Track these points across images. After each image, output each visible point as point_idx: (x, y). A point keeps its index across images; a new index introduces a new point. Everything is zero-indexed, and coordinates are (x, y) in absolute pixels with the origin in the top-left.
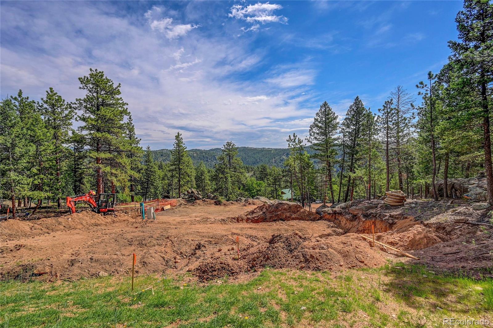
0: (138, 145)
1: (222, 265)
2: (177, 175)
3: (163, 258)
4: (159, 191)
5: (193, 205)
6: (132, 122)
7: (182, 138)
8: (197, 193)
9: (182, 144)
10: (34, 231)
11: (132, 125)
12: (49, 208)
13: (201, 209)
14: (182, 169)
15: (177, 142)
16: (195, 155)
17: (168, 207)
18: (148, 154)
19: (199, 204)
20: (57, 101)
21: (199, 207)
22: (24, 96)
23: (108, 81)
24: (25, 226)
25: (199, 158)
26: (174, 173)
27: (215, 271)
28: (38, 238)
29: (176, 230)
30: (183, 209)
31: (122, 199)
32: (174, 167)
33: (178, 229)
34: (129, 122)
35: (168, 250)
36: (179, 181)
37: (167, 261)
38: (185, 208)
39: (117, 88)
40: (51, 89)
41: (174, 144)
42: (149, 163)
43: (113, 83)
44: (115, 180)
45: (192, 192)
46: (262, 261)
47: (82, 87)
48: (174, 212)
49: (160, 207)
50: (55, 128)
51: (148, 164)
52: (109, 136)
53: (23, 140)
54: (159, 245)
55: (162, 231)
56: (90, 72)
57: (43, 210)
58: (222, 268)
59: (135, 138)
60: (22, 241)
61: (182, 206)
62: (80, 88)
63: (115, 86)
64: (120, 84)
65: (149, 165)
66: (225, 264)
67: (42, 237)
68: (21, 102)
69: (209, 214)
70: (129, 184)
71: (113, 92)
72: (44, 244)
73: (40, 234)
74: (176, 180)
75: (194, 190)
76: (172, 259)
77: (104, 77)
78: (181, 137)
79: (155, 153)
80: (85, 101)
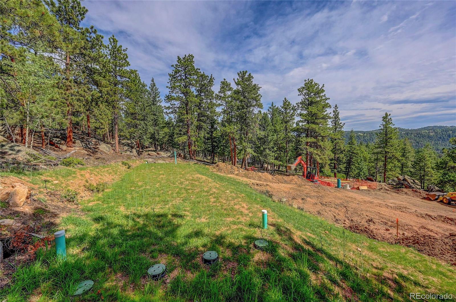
0: (342, 129)
1: (365, 229)
2: (383, 159)
3: (335, 217)
4: (364, 172)
5: (397, 193)
6: (337, 110)
7: (391, 119)
8: (412, 181)
9: (390, 125)
10: (273, 180)
11: (338, 112)
12: (282, 171)
13: (406, 199)
14: (388, 152)
15: (384, 123)
16: (431, 134)
17: (365, 188)
18: (351, 137)
19: (406, 193)
20: (288, 105)
21: (405, 196)
22: (274, 105)
23: (316, 84)
24: (270, 177)
25: (441, 138)
26: (380, 156)
27: (358, 230)
28: (274, 184)
29: (357, 205)
30: (382, 194)
31: (328, 175)
32: (379, 150)
33: (360, 205)
34: (335, 110)
35: (341, 214)
36: (385, 165)
37: (337, 219)
38: (384, 193)
39: (321, 88)
40: (285, 98)
41: (381, 126)
42: (352, 145)
43: (319, 85)
44: (319, 158)
45: (404, 180)
46: (409, 243)
47: (299, 94)
48: (369, 193)
49: (356, 186)
50: (286, 123)
51: (350, 145)
52: (314, 126)
53: (271, 132)
54: (336, 209)
55: (344, 201)
56: (304, 83)
57: (279, 172)
58: (365, 231)
59: (340, 123)
60: (269, 183)
61: (382, 191)
62: (299, 95)
63: (320, 87)
64: (324, 85)
65: (351, 147)
66: (369, 229)
67: (276, 184)
68: (273, 109)
69: (415, 205)
70: (329, 162)
71: (319, 92)
72: (276, 187)
73: (275, 183)
74: (380, 164)
75: (407, 177)
76: (342, 221)
77: (313, 83)
78: (389, 117)
79: (370, 134)
80: (301, 103)
